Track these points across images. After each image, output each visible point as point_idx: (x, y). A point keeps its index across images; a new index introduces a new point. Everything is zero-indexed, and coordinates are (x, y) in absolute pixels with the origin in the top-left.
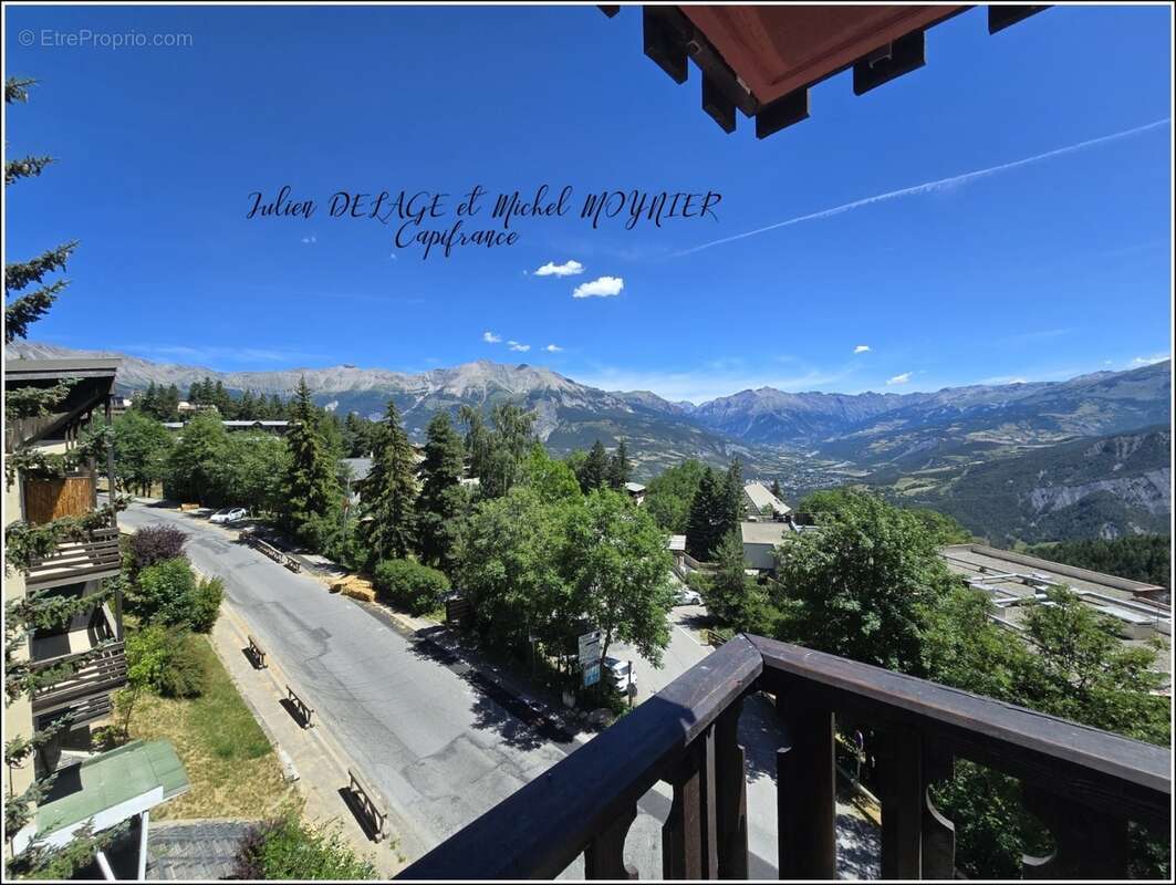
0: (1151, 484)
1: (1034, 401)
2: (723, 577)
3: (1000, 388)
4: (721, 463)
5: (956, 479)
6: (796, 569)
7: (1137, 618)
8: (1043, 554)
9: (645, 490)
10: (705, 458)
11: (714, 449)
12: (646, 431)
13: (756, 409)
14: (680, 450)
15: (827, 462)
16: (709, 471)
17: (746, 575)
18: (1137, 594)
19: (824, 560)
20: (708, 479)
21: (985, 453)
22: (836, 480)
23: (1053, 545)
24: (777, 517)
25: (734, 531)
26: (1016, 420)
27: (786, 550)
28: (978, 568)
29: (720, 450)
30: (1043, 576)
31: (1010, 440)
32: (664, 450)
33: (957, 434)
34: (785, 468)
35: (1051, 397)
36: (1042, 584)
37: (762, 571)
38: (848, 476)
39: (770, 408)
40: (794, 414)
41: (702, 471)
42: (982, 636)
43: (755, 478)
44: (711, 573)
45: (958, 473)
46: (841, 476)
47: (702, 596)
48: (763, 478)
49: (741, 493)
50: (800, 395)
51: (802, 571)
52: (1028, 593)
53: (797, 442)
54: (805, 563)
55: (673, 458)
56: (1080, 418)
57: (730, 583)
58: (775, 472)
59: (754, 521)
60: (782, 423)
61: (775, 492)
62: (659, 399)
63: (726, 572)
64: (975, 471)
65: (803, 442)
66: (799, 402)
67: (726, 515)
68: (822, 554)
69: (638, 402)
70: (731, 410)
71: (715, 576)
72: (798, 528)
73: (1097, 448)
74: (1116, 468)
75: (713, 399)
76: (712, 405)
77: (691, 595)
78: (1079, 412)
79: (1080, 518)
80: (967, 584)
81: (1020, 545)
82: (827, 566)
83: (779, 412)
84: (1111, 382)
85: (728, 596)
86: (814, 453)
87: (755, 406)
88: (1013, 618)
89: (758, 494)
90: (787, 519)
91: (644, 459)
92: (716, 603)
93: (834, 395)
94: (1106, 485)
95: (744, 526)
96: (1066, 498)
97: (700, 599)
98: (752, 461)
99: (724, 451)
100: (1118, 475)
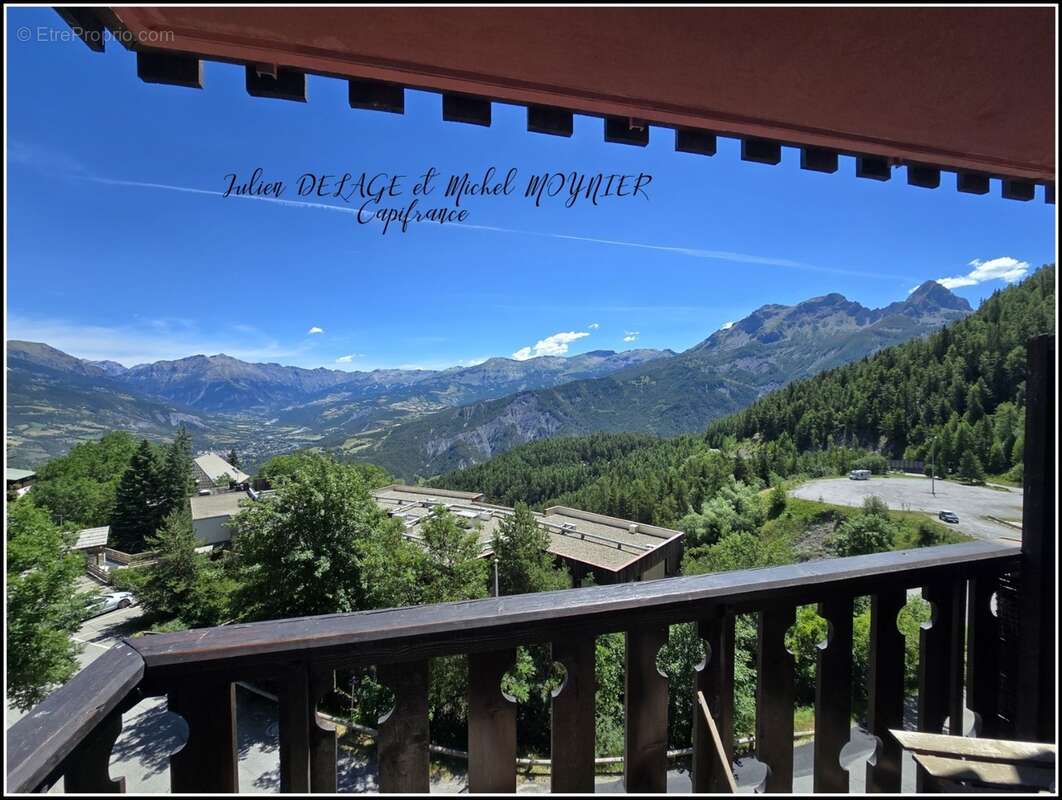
0: (478, 435)
1: (427, 383)
2: (167, 563)
3: (409, 372)
4: (163, 435)
5: (384, 438)
6: (253, 535)
7: (472, 514)
8: (433, 485)
9: (33, 477)
10: (141, 430)
11: (154, 419)
12: (37, 396)
13: (209, 377)
14: (101, 421)
15: (286, 429)
16: (145, 444)
17: (197, 554)
18: (473, 500)
19: (280, 520)
20: (143, 454)
21: (402, 418)
22: (295, 445)
23: (438, 477)
24: (234, 486)
25: (181, 509)
26: (418, 395)
27: (242, 519)
28: (397, 502)
29: (163, 420)
30: (432, 499)
31: (415, 409)
32: (73, 421)
33: (385, 404)
34: (243, 437)
35: (436, 381)
36: (431, 504)
37: (216, 545)
38: (306, 441)
39: (227, 376)
40: (252, 383)
41: (135, 445)
42: (398, 551)
43: (208, 449)
44: (148, 563)
45: (385, 433)
46: (299, 441)
47: (135, 593)
48: (218, 447)
49: (189, 466)
50: (260, 365)
51: (259, 536)
52: (425, 513)
53: (256, 410)
54: (261, 527)
55: (88, 431)
56: (449, 394)
57: (176, 568)
58: (234, 441)
59: (208, 494)
60: (240, 392)
61: (232, 461)
62: (62, 354)
63: (169, 557)
64: (395, 430)
65: (262, 410)
66: (259, 372)
67: (170, 492)
68: (279, 515)
69: (22, 356)
70: (177, 376)
71: (153, 566)
72: (255, 494)
73: (457, 414)
74: (465, 425)
75: (152, 361)
76: (151, 368)
77: (118, 597)
78: (448, 391)
79: (450, 458)
80: (390, 515)
81: (422, 481)
82: (285, 526)
83: (237, 381)
84: (462, 373)
85: (173, 584)
86: (274, 421)
87: (208, 373)
88: (416, 533)
89: (212, 465)
90: (246, 487)
91: (34, 433)
92: (156, 595)
93: (292, 367)
94: (461, 436)
95: (194, 502)
96: (444, 447)
97: (130, 599)
98: (204, 431)
99: (168, 421)
100: (466, 430)
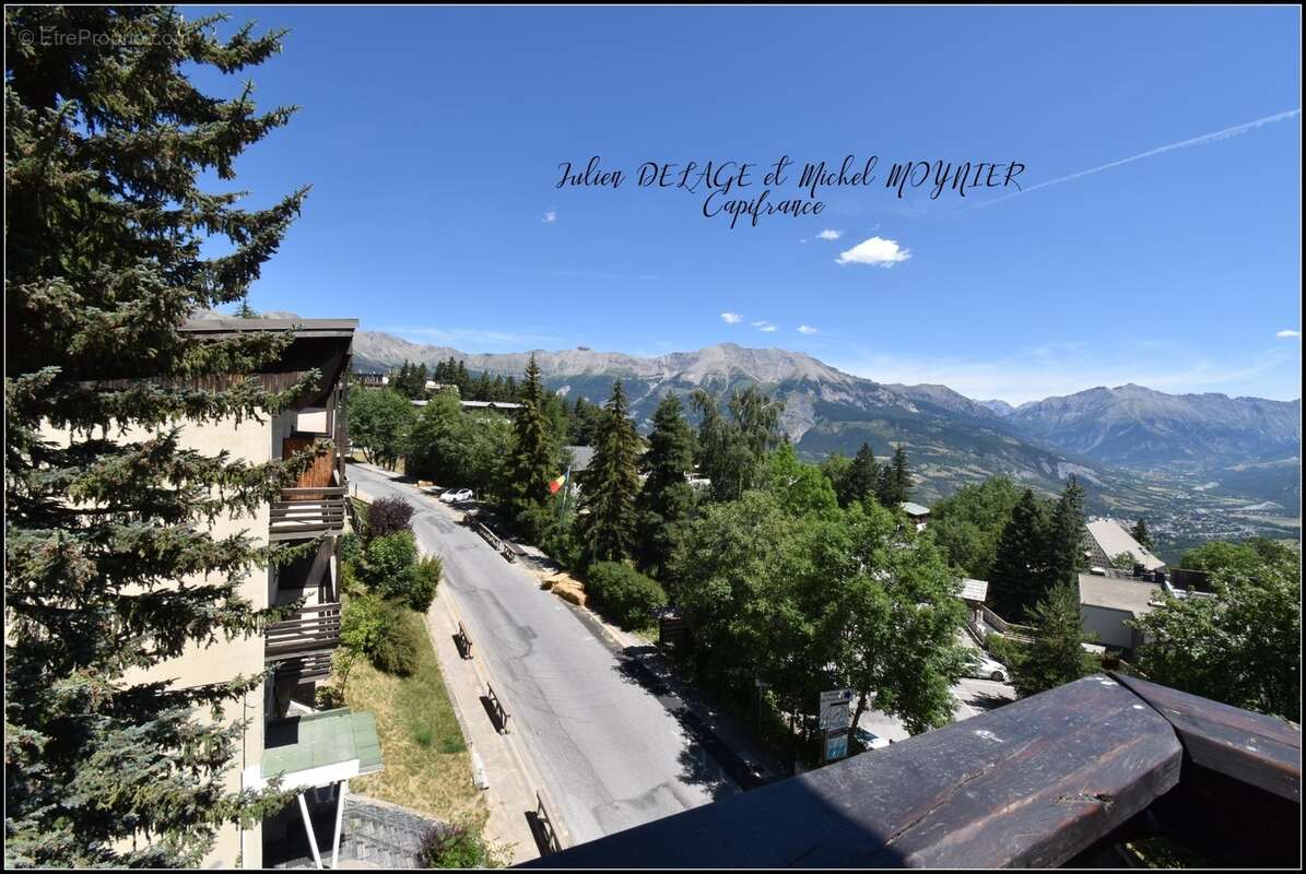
2: (1046, 648)
4: (1050, 490)
6: (1172, 653)
9: (929, 515)
10: (1024, 480)
11: (1040, 470)
12: (935, 437)
13: (1111, 416)
14: (985, 466)
15: (1232, 501)
16: (1029, 494)
17: (1084, 650)
20: (1026, 506)
22: (1247, 529)
24: (1140, 573)
25: (1067, 585)
27: (1156, 622)
29: (1048, 470)
32: (961, 463)
34: (1158, 504)
37: (1109, 648)
38: (1270, 525)
39: (1136, 414)
41: (1020, 495)
43: (1105, 516)
44: (1026, 640)
46: (1256, 523)
47: (1009, 670)
48: (1119, 515)
49: (1079, 533)
50: (1189, 398)
51: (1183, 657)
53: (1180, 466)
54: (1190, 644)
55: (974, 474)
57: (1057, 658)
59: (1102, 574)
60: (1156, 439)
61: (1139, 535)
62: (956, 395)
63: (1051, 641)
65: (1191, 468)
66: (1188, 408)
67: (1053, 560)
68: (1223, 634)
69: (927, 399)
70: (1070, 416)
71: (1031, 645)
72: (1177, 593)
75: (1040, 398)
76: (1038, 407)
77: (991, 666)
82: (1232, 654)
83: (1151, 422)
85: (1052, 677)
86: (1210, 486)
87: (1111, 411)
89: (1109, 536)
90: (1158, 578)
91: (931, 474)
92: (1031, 683)
93: (1249, 399)
95: (1083, 579)
97: (1005, 674)
98: (1100, 490)
99: (1055, 472)
